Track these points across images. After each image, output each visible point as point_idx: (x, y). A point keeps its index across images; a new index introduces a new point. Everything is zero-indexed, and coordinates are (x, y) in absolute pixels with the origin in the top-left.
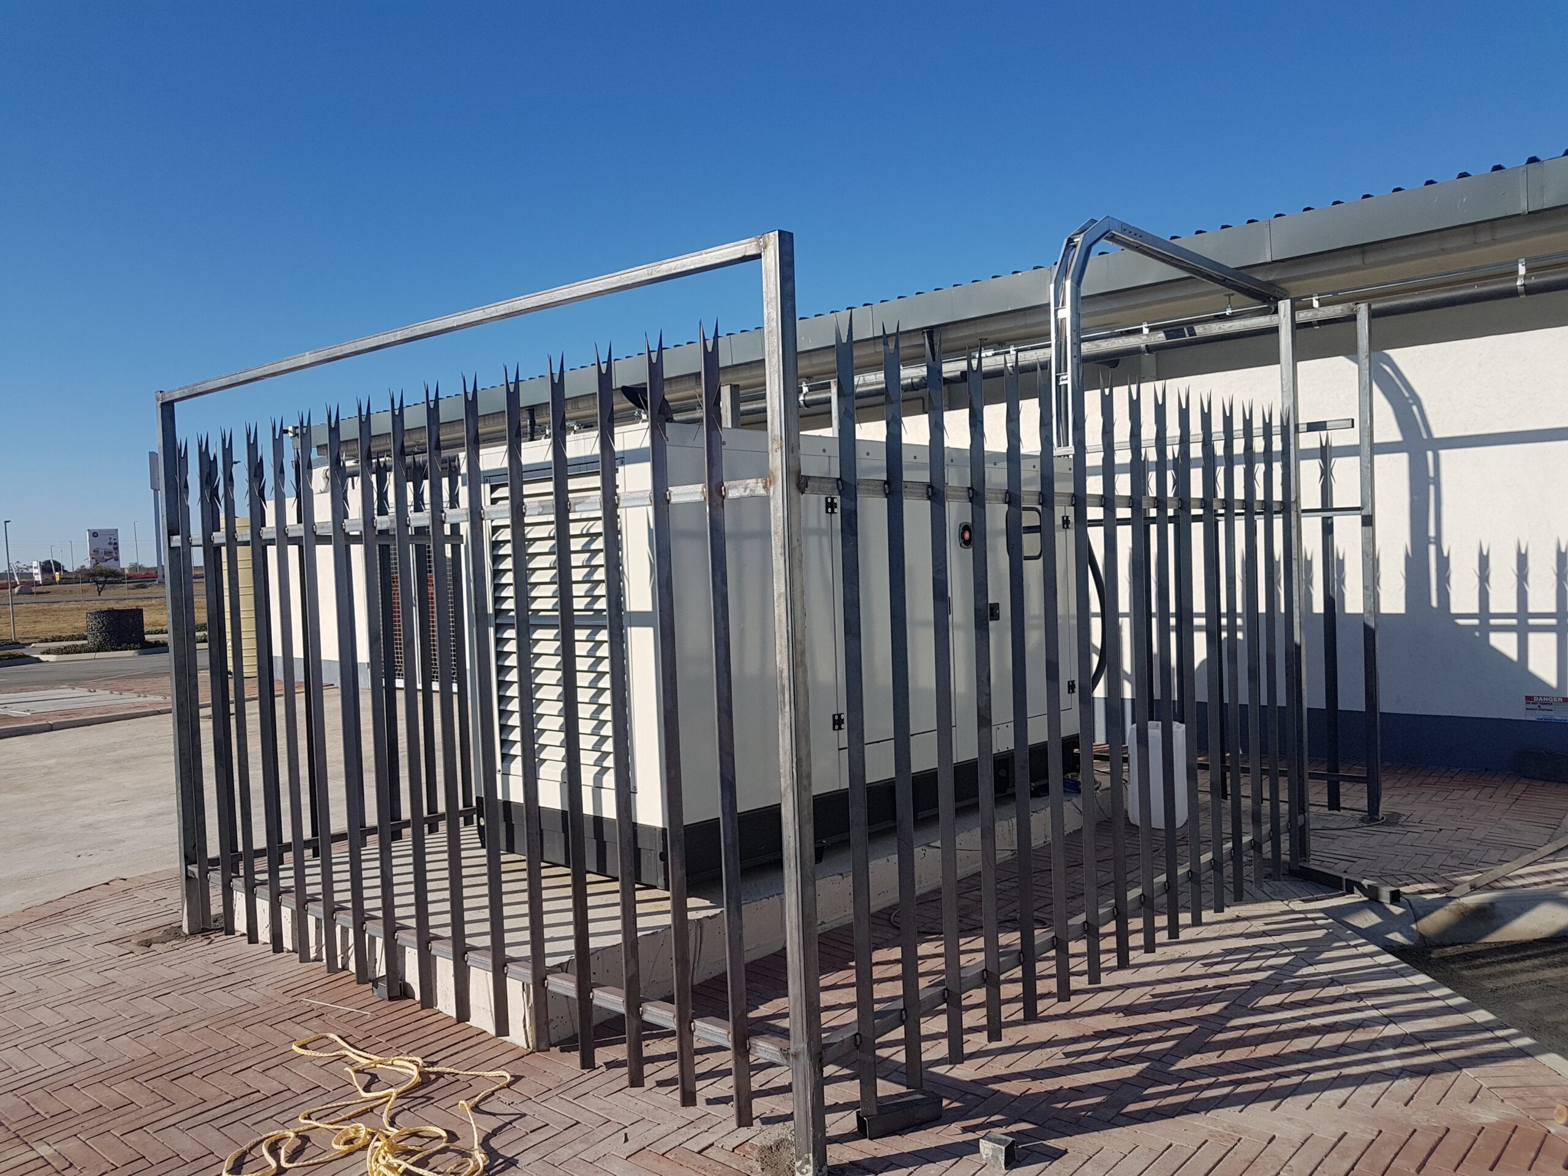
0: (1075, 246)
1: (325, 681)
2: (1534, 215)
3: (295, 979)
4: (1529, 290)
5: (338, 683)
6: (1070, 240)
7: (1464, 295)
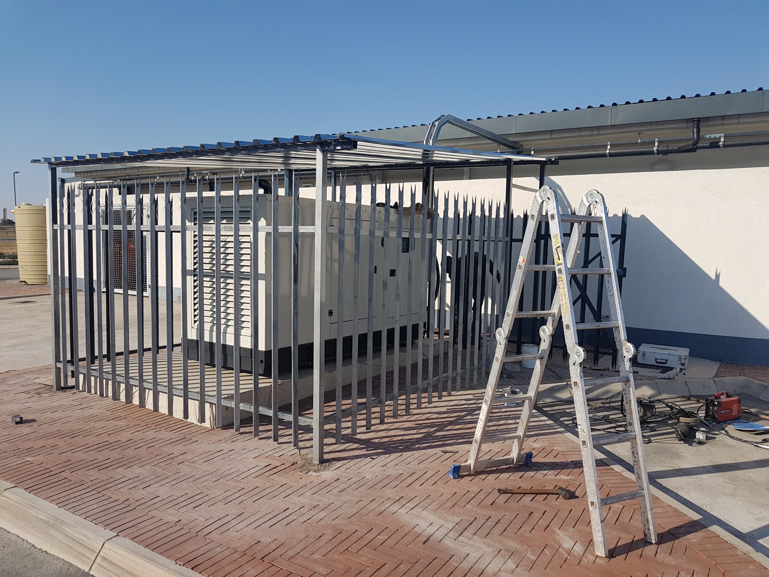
0: (435, 126)
1: (78, 288)
2: (612, 126)
3: (111, 406)
4: (611, 155)
5: (84, 290)
6: (433, 123)
7: (587, 154)
